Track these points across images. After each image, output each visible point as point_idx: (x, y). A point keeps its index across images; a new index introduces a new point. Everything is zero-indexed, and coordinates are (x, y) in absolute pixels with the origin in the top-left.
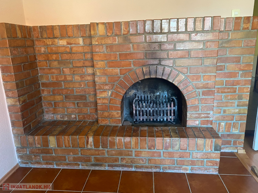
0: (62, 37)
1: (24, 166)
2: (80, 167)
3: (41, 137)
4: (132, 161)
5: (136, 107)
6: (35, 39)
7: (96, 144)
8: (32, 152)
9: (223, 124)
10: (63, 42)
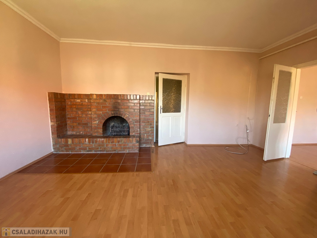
0: (78, 99)
1: (55, 153)
2: (82, 152)
3: (65, 139)
4: (105, 148)
5: (111, 129)
6: (66, 99)
7: (89, 142)
8: (60, 146)
9: (145, 135)
10: (79, 101)
